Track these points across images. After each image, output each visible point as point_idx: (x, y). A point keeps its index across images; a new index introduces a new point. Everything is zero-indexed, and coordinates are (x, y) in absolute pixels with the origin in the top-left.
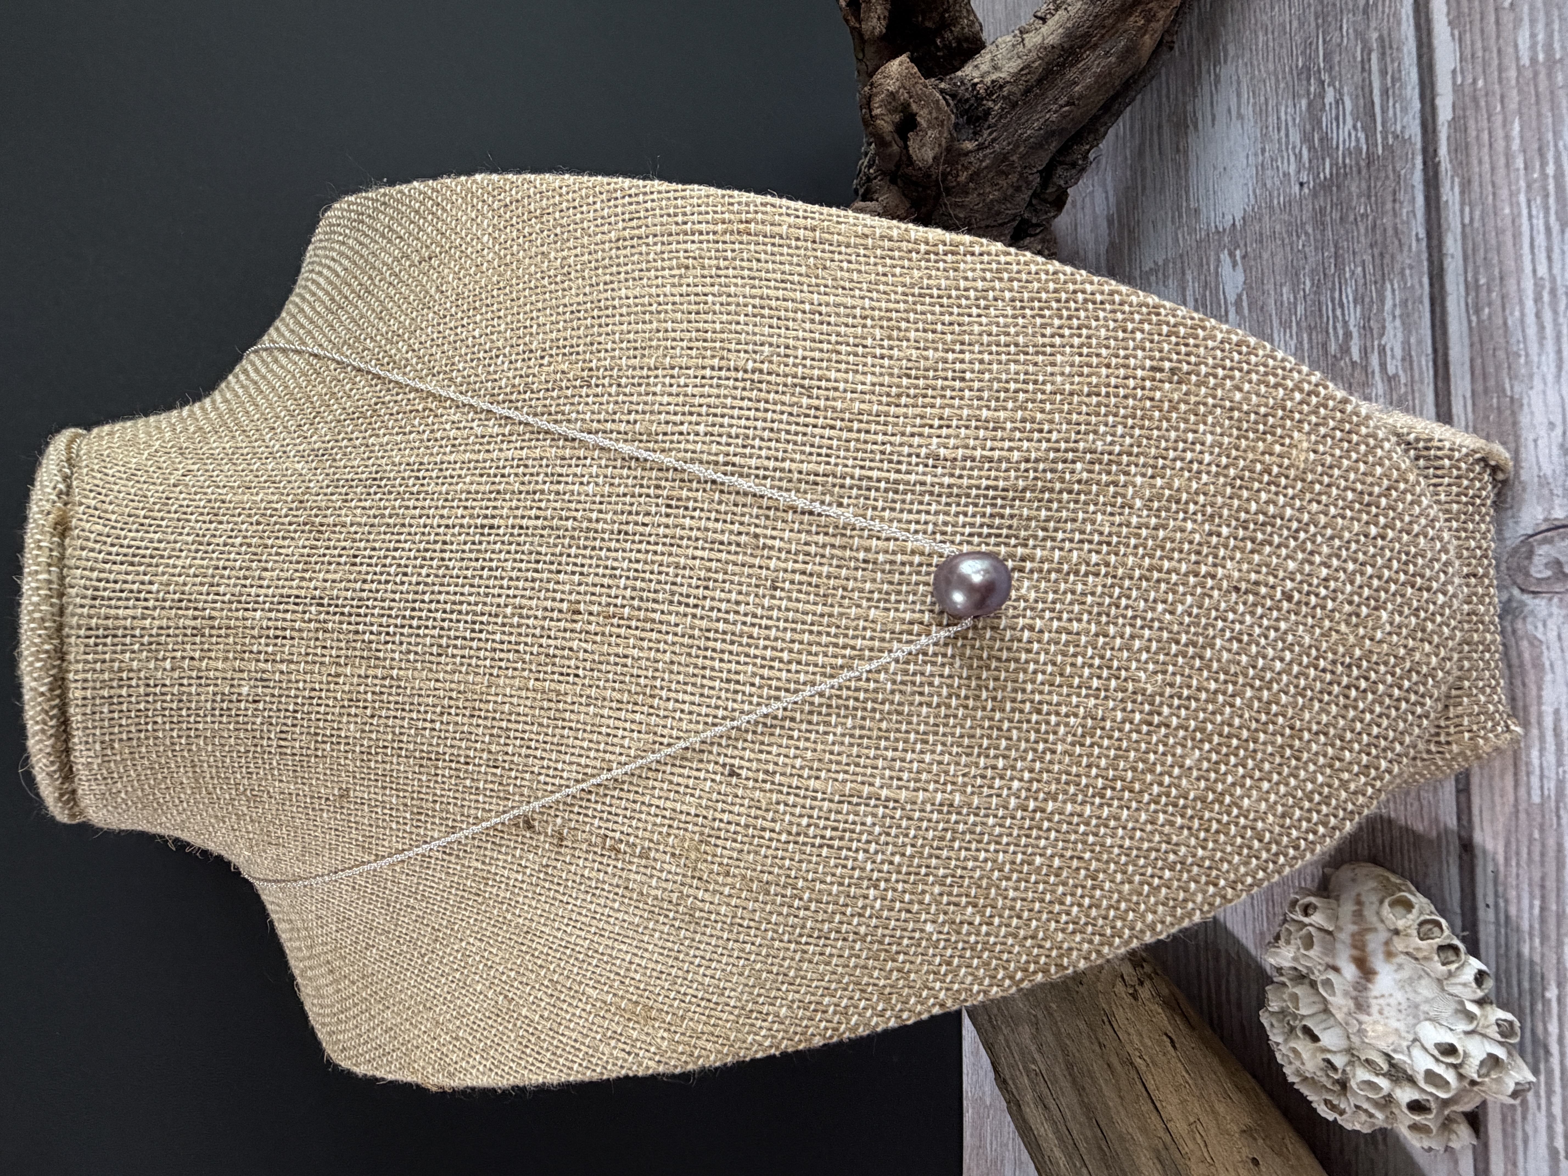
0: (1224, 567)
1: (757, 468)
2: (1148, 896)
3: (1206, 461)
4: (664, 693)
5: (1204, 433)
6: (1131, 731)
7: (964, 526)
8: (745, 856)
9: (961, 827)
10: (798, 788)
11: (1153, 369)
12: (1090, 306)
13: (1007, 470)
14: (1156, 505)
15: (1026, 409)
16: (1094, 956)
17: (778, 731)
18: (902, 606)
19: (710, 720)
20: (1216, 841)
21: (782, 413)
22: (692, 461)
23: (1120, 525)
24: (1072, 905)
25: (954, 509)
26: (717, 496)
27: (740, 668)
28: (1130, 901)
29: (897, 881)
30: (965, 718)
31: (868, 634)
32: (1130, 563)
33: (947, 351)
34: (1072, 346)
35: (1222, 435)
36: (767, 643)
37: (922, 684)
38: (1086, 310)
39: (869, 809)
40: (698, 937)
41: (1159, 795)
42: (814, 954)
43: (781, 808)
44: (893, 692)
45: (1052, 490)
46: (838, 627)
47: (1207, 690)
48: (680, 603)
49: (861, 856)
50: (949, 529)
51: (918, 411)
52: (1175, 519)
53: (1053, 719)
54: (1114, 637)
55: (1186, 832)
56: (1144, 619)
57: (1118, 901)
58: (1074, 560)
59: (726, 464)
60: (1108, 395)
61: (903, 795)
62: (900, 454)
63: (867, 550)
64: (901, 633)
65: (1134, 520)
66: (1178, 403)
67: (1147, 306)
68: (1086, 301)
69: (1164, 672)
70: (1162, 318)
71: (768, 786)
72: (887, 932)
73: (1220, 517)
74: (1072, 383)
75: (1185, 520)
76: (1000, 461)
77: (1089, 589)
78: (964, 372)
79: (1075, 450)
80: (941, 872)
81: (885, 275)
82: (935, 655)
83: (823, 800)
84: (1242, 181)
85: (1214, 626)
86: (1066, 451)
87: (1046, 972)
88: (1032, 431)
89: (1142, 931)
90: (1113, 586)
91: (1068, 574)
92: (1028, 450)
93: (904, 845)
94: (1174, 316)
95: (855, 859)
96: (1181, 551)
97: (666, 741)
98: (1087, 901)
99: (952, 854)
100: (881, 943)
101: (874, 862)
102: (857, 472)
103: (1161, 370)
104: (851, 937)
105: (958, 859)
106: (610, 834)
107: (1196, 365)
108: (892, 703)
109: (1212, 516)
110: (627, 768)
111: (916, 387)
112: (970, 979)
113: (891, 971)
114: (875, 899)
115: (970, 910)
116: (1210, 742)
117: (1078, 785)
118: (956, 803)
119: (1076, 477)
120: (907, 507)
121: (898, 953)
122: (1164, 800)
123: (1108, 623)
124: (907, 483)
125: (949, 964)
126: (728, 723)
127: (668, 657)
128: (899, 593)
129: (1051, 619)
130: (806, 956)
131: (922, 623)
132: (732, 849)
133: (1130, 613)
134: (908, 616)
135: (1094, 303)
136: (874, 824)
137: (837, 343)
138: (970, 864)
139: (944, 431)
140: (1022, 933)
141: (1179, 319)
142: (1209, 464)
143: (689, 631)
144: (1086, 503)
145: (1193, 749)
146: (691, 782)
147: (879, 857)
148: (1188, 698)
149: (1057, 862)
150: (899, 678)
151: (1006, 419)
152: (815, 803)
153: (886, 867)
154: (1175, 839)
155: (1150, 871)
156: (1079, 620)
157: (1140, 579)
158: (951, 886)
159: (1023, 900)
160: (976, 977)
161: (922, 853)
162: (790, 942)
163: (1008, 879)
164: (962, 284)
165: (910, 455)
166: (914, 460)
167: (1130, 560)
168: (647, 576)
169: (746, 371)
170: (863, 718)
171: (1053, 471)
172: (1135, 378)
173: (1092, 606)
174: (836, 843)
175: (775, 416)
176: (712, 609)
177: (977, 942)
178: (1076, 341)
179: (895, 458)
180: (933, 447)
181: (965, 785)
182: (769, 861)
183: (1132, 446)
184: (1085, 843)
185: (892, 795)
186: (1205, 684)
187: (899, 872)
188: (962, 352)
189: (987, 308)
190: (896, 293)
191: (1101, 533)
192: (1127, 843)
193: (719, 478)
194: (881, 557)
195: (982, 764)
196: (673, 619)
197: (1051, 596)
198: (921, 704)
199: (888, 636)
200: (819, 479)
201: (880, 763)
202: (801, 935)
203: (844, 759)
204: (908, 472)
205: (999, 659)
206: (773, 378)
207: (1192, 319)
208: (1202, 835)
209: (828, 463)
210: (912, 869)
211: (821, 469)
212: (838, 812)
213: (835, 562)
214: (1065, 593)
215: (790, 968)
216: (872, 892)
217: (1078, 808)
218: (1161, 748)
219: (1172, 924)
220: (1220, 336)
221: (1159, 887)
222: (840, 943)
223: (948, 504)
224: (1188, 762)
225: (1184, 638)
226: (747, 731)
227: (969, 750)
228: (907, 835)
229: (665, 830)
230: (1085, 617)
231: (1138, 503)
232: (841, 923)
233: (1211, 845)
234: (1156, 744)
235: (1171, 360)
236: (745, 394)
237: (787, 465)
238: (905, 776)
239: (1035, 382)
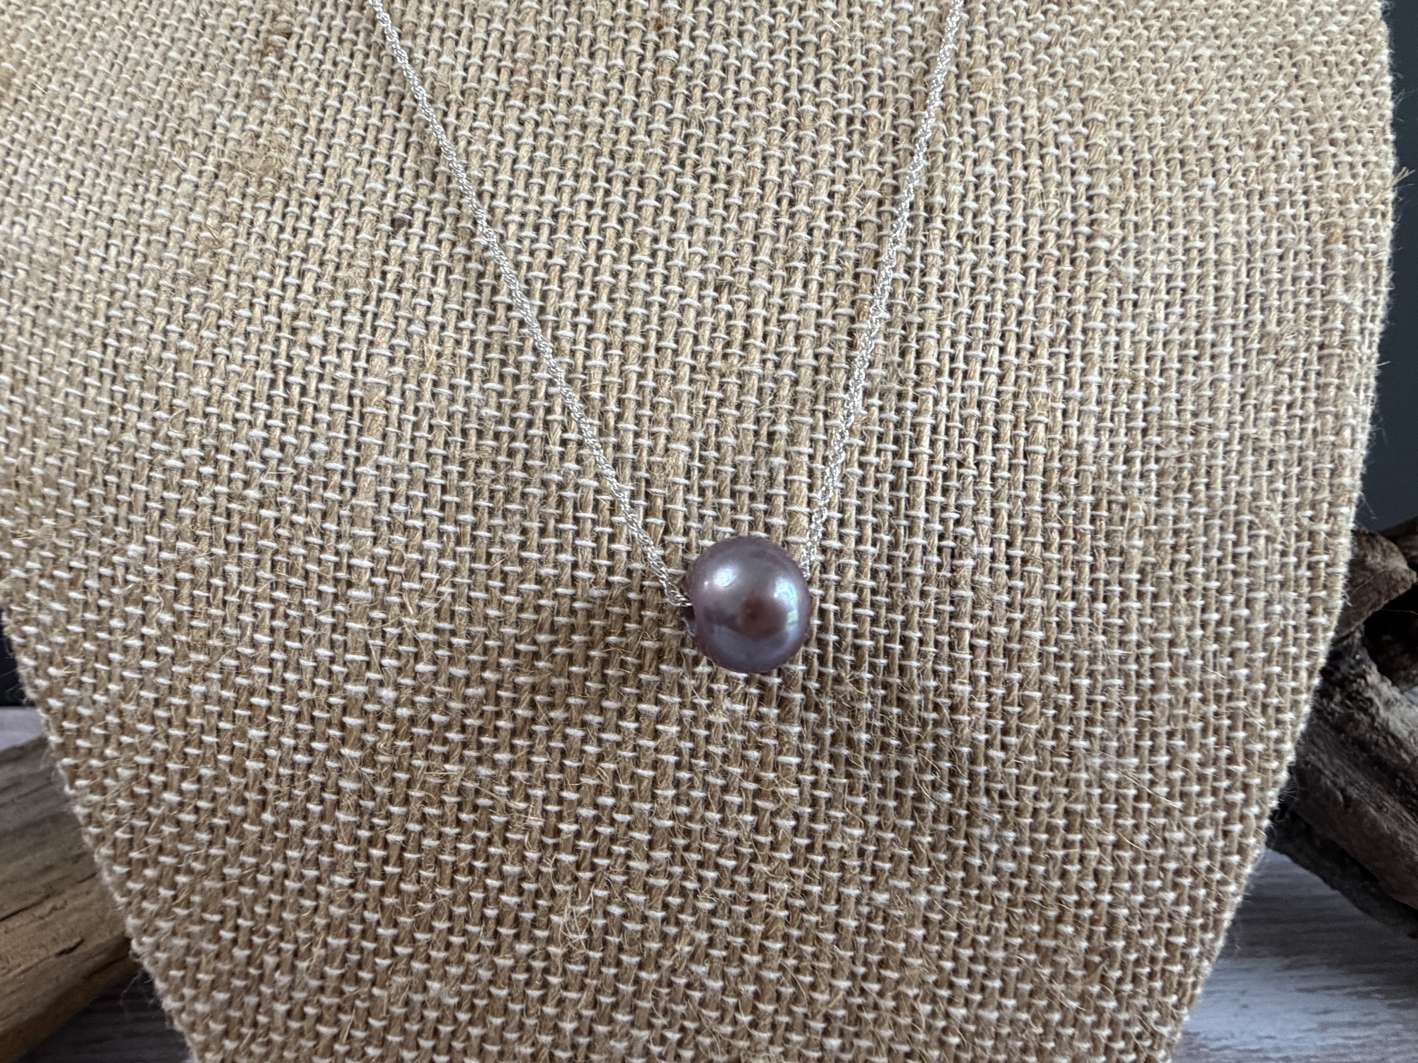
0: (772, 1042)
1: (924, 259)
2: (202, 921)
3: (952, 1010)
4: (531, 113)
5: (1000, 1007)
6: (486, 888)
7: (837, 601)
8: (254, 244)
9: (311, 601)
10: (374, 329)
11: (1113, 919)
12: (1222, 814)
13: (936, 673)
14: (878, 927)
15: (1044, 706)
16: (93, 830)
17: (471, 294)
18: (694, 498)
19: (488, 186)
20: (301, 1033)
21: (1023, 297)
22: (931, 155)
23: (842, 867)
24: (181, 792)
25: (868, 583)
26: (874, 192)
27: (579, 233)
28: (193, 892)
29: (215, 495)
30: (502, 606)
31: (645, 442)
32: (778, 885)
33: (1142, 571)
34: (1152, 783)
35: (997, 1036)
36: (623, 277)
37: (559, 533)
38: (1215, 807)
39: (339, 446)
40: (117, 173)
41: (376, 938)
42: (87, 358)
43: (339, 302)
44: (545, 484)
45: (903, 750)
46: (655, 391)
47: (560, 1016)
48: (687, 137)
49: (258, 433)
50: (833, 576)
51: (1037, 521)
52: (853, 960)
53: (503, 757)
54: (648, 858)
55: (314, 983)
56: (682, 909)
57: (190, 871)
58: (782, 790)
59: (929, 208)
60: (1067, 845)
61: (365, 502)
62: (961, 492)
63: (792, 439)
64: (648, 496)
65: (852, 891)
66: (1054, 964)
67: (1219, 911)
68: (1229, 806)
69: (589, 944)
70: (1199, 933)
71: (376, 280)
72: (127, 478)
73: (857, 1035)
74: (1089, 784)
75: (852, 976)
76: (952, 661)
77: (731, 815)
78: (1106, 600)
79: (972, 790)
80: (232, 568)
81: (1271, 465)
82: (611, 555)
83: (354, 370)
84: (1236, 1031)
85: (669, 1026)
86: (972, 776)
87: (64, 749)
88: (1005, 716)
89: (140, 913)
90: (738, 855)
91: (757, 780)
92: (972, 709)
93: (279, 506)
94: (1201, 955)
95: (251, 425)
96: (797, 970)
97: (451, 119)
98: (188, 817)
99: (263, 588)
100: (108, 469)
101: (248, 456)
102: (927, 420)
103: (1109, 935)
104: (117, 419)
105: (255, 597)
106: (293, 41)
107: (1117, 992)
108: (526, 483)
109: (858, 1021)
110: (403, 62)
111: (1078, 519)
112: (46, 618)
113: (58, 487)
114: (183, 459)
115: (167, 618)
116: (471, 1022)
117: (391, 800)
118: (353, 593)
119: (927, 792)
120: (869, 505)
121: (90, 497)
122: (369, 945)
123: (672, 848)
124: (910, 504)
125: (73, 583)
126: (483, 215)
127: (594, 117)
128: (718, 492)
129: (678, 752)
130: (82, 345)
131: (667, 531)
132: (267, 225)
133: (691, 885)
134: (679, 507)
135: (1227, 821)
136: (312, 455)
137: (1149, 387)
138: (246, 618)
139: (1002, 566)
140: (129, 707)
141: (1195, 962)
142: (947, 1016)
143: (639, 152)
144: (881, 810)
145: (459, 993)
146: (380, 159)
147: (254, 463)
148: (545, 985)
149: (253, 765)
150: (569, 493)
151: (1026, 672)
152: (347, 356)
153: (238, 474)
154: (302, 965)
155: (244, 923)
156: (677, 800)
157: (751, 902)
158: (209, 586)
159: (188, 709)
160: (48, 629)
161: (265, 536)
162: (108, 319)
163: (223, 684)
164: (1261, 595)
165: (959, 508)
166: (952, 515)
167: (782, 886)
168: (731, 86)
169: (1089, 238)
170: (497, 436)
171: (937, 754)
172: (1097, 890)
173: (703, 820)
174: (279, 392)
175: (1016, 287)
176: (679, 188)
177: (111, 631)
178: (1162, 790)
179: (954, 483)
180: (975, 548)
181: (385, 607)
182: (247, 283)
183: (981, 886)
184: (291, 813)
185: (364, 483)
186: (571, 1013)
187: (230, 498)
188: (1140, 595)
189: (1218, 638)
190: (1240, 483)
191: (829, 836)
192: (291, 884)
193: (906, 197)
194: (778, 461)
195: (422, 636)
196: (659, 124)
197: (717, 750)
198: (524, 531)
199: (643, 474)
200: (911, 357)
201: (420, 463)
202: (119, 337)
203: (426, 403)
204: (929, 507)
205: (605, 663)
206: (1082, 280)
207: (1194, 985)
208: (310, 1010)
209: (939, 372)
210: (236, 519)
211: (930, 359)
212: (333, 396)
213: (769, 384)
214: (725, 774)
215: (63, 318)
216: (194, 452)
217: (348, 801)
218: (456, 940)
219: (156, 962)
220: (1165, 1031)
221: (218, 939)
222: (105, 400)
223: (875, 574)
224: (434, 985)
225: (648, 976)
226: (470, 246)
227: (445, 613)
228: (295, 510)
229: (300, 121)
230: (683, 810)
231: (881, 898)
232: (141, 403)
233: (294, 1025)
234: (464, 933)
235: (1126, 950)
236: (1051, 237)
237: (933, 303)
238: (398, 506)
239: (1090, 721)
